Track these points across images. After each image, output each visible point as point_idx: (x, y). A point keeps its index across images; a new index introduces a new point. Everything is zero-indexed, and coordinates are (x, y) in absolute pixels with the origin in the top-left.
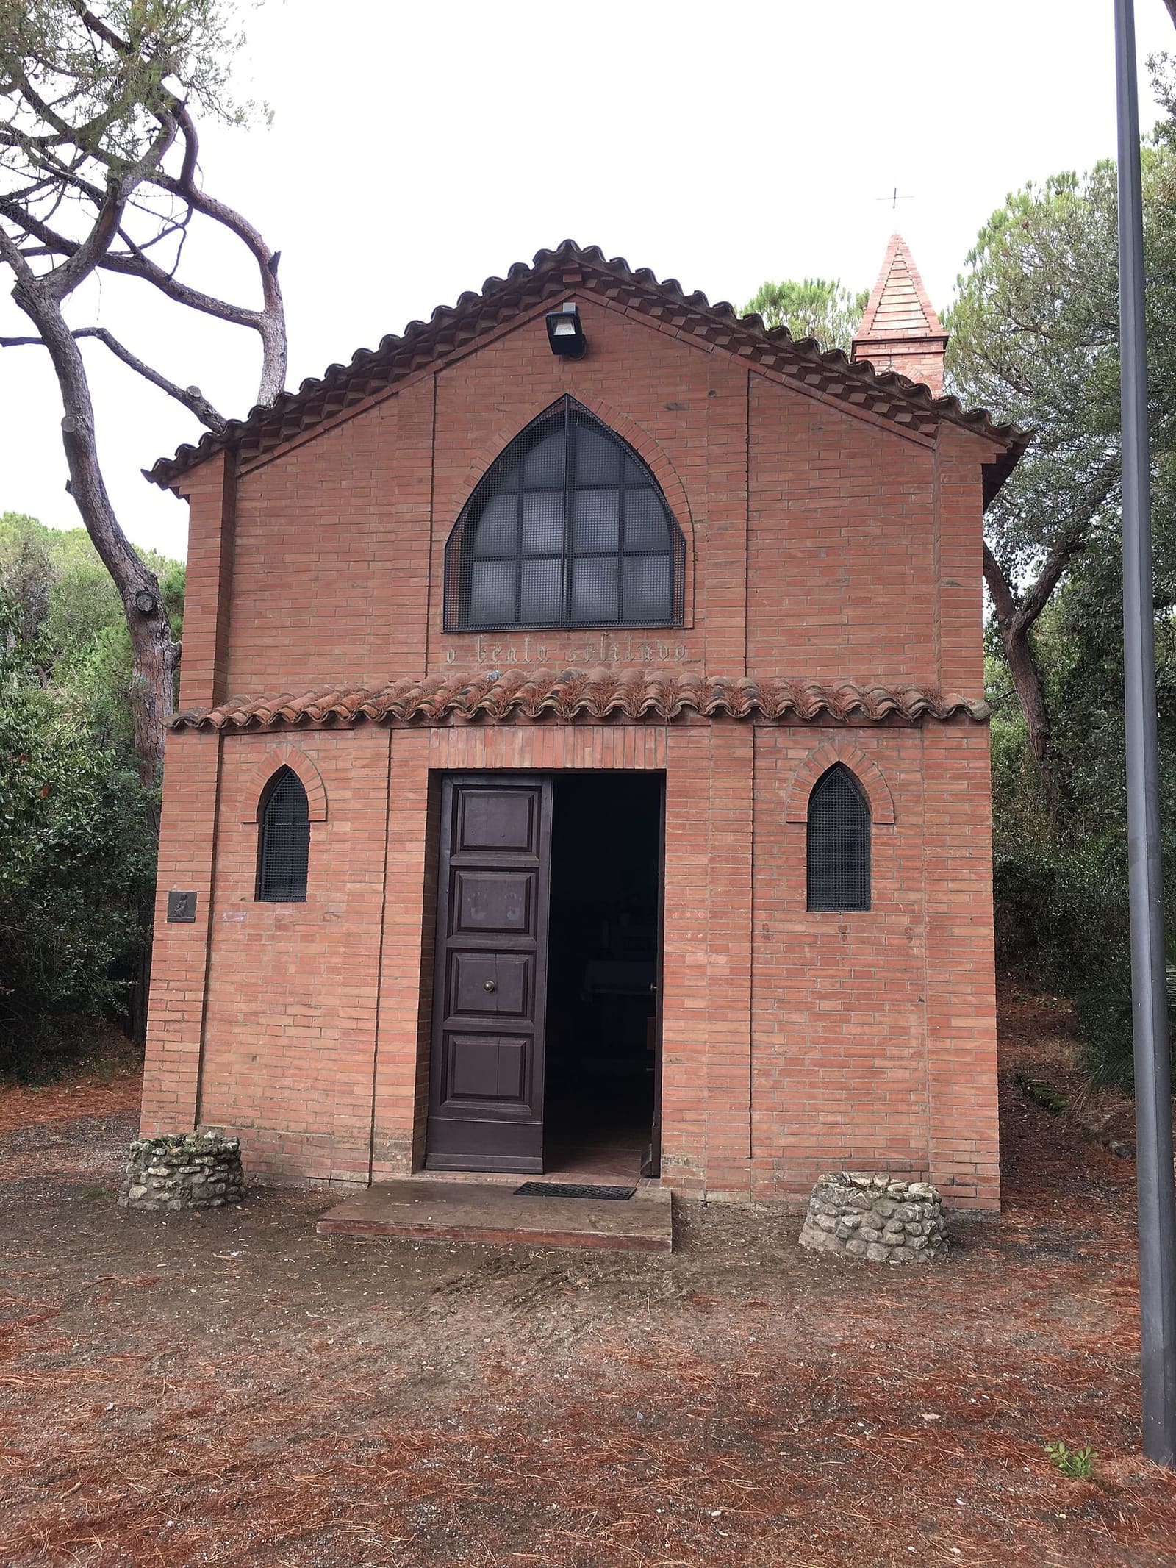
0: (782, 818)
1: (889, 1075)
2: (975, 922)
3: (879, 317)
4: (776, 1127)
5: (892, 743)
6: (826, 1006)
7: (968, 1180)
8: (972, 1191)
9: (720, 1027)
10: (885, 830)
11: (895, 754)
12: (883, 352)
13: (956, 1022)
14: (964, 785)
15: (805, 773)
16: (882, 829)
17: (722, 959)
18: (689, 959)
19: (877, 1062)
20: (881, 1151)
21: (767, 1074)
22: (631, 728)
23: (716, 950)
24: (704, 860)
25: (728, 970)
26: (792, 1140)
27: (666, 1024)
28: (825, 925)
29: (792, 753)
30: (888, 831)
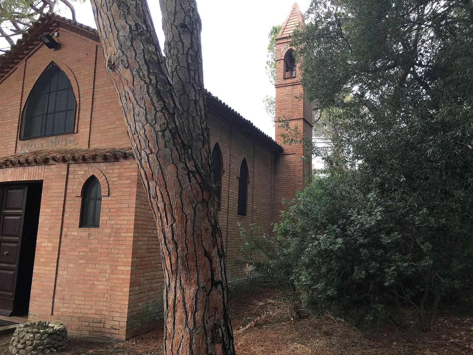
0: (74, 195)
1: (99, 287)
2: (127, 231)
3: (285, 30)
4: (61, 305)
5: (111, 167)
6: (81, 262)
7: (116, 327)
8: (117, 332)
9: (47, 268)
10: (106, 199)
11: (111, 171)
12: (285, 41)
13: (119, 268)
14: (129, 181)
15: (81, 179)
16: (105, 198)
17: (51, 244)
18: (43, 244)
19: (96, 283)
20: (93, 315)
21: (60, 286)
22: (36, 166)
23: (49, 242)
24: (49, 210)
25: (52, 248)
26: (65, 310)
27: (35, 267)
28: (84, 232)
29: (80, 173)
30: (107, 199)
